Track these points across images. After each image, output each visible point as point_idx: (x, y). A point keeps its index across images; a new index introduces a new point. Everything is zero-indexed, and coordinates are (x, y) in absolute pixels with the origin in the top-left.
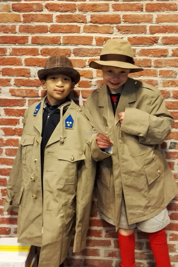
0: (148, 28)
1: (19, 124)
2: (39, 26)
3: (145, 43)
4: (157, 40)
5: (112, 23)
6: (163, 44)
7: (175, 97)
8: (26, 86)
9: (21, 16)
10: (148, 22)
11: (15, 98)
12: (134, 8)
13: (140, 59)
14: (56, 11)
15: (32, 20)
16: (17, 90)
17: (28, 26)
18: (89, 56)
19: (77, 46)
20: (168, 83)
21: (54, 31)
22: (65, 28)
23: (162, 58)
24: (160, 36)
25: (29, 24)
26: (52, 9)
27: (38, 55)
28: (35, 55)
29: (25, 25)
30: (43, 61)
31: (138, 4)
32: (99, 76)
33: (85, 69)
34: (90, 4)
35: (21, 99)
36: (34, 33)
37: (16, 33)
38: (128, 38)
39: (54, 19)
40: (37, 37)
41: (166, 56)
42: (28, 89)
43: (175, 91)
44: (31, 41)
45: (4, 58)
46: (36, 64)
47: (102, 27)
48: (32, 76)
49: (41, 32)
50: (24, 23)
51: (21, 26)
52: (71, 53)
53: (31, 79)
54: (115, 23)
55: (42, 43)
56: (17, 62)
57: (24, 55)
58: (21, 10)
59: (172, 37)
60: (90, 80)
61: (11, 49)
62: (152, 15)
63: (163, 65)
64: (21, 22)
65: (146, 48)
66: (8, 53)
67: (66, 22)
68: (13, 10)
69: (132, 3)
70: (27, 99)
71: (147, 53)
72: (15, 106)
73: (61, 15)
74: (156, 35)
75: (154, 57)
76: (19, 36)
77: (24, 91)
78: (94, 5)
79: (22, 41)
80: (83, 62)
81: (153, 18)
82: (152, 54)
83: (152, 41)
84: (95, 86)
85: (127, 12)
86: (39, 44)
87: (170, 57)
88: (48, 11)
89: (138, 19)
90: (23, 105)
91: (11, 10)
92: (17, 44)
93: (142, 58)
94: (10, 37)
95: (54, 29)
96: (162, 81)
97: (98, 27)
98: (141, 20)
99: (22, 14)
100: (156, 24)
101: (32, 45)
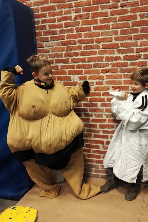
0: (135, 50)
2: (74, 53)
3: (133, 58)
4: (141, 57)
5: (114, 48)
6: (144, 58)
8: (69, 85)
9: (65, 48)
10: (135, 46)
12: (127, 38)
13: (130, 68)
14: (84, 44)
15: (71, 50)
17: (69, 53)
18: (102, 68)
19: (95, 62)
22: (88, 53)
23: (144, 67)
24: (142, 54)
25: (70, 52)
26: (81, 43)
27: (75, 68)
28: (73, 69)
30: (77, 72)
31: (129, 36)
32: (107, 79)
33: (99, 75)
34: (102, 38)
36: (72, 57)
37: (63, 57)
38: (123, 56)
39: (83, 48)
40: (74, 59)
41: (146, 66)
44: (71, 61)
45: (58, 71)
46: (74, 73)
47: (108, 51)
49: (76, 56)
50: (67, 52)
51: (65, 53)
52: (92, 66)
53: (71, 81)
54: (116, 48)
56: (64, 73)
57: (68, 69)
58: (65, 44)
60: (102, 81)
61: (61, 66)
62: (138, 42)
64: (65, 51)
65: (134, 61)
66: (59, 68)
67: (88, 50)
68: (61, 45)
69: (125, 35)
71: (134, 64)
73: (86, 46)
74: (140, 54)
75: (139, 66)
76: (65, 59)
78: (104, 39)
79: (66, 61)
80: (99, 71)
81: (138, 43)
82: (137, 65)
83: (137, 57)
84: (105, 84)
85: (123, 41)
86: (75, 62)
88: (79, 44)
89: (129, 45)
91: (60, 45)
92: (64, 63)
93: (132, 67)
94: (60, 59)
95: (83, 54)
97: (107, 51)
98: (131, 45)
99: (66, 46)
100: (140, 47)
101: (72, 63)
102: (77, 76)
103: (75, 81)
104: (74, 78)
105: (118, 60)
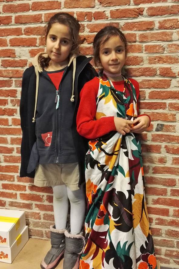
1: (8, 104)
2: (21, 5)
3: (129, 15)
4: (142, 12)
6: (149, 15)
7: (162, 74)
8: (12, 67)
11: (3, 79)
16: (4, 70)
17: (11, 5)
20: (155, 59)
21: (36, 8)
22: (46, 5)
23: (148, 32)
24: (146, 6)
25: (12, 3)
27: (22, 34)
28: (19, 35)
29: (8, 5)
30: (26, 41)
35: (8, 80)
36: (17, 13)
38: (110, 11)
40: (20, 16)
41: (152, 29)
42: (14, 70)
43: (161, 68)
44: (14, 20)
46: (20, 44)
47: (83, 1)
48: (17, 56)
49: (23, 11)
50: (6, 3)
51: (4, 6)
53: (16, 59)
55: (24, 22)
56: (3, 43)
57: (9, 35)
59: (158, 7)
63: (149, 39)
64: (4, 1)
65: (130, 21)
70: (14, 79)
71: (131, 27)
72: (3, 86)
74: (141, 6)
75: (139, 30)
76: (3, 17)
77: (11, 72)
79: (6, 21)
82: (136, 27)
83: (136, 13)
86: (22, 23)
87: (157, 30)
90: (10, 86)
92: (2, 25)
93: (126, 32)
96: (148, 58)
101: (16, 25)
102: (27, 49)
103: (23, 58)
104: (21, 52)
105: (100, 19)
